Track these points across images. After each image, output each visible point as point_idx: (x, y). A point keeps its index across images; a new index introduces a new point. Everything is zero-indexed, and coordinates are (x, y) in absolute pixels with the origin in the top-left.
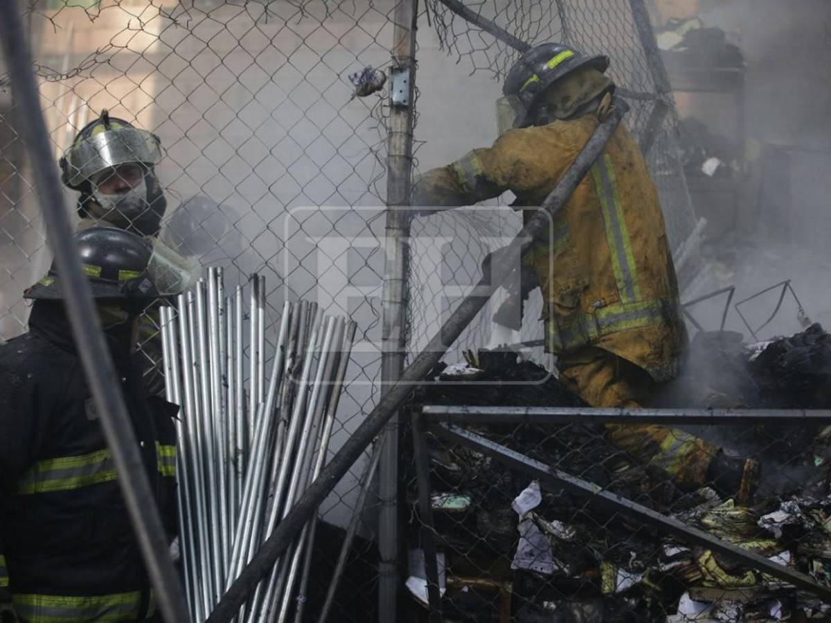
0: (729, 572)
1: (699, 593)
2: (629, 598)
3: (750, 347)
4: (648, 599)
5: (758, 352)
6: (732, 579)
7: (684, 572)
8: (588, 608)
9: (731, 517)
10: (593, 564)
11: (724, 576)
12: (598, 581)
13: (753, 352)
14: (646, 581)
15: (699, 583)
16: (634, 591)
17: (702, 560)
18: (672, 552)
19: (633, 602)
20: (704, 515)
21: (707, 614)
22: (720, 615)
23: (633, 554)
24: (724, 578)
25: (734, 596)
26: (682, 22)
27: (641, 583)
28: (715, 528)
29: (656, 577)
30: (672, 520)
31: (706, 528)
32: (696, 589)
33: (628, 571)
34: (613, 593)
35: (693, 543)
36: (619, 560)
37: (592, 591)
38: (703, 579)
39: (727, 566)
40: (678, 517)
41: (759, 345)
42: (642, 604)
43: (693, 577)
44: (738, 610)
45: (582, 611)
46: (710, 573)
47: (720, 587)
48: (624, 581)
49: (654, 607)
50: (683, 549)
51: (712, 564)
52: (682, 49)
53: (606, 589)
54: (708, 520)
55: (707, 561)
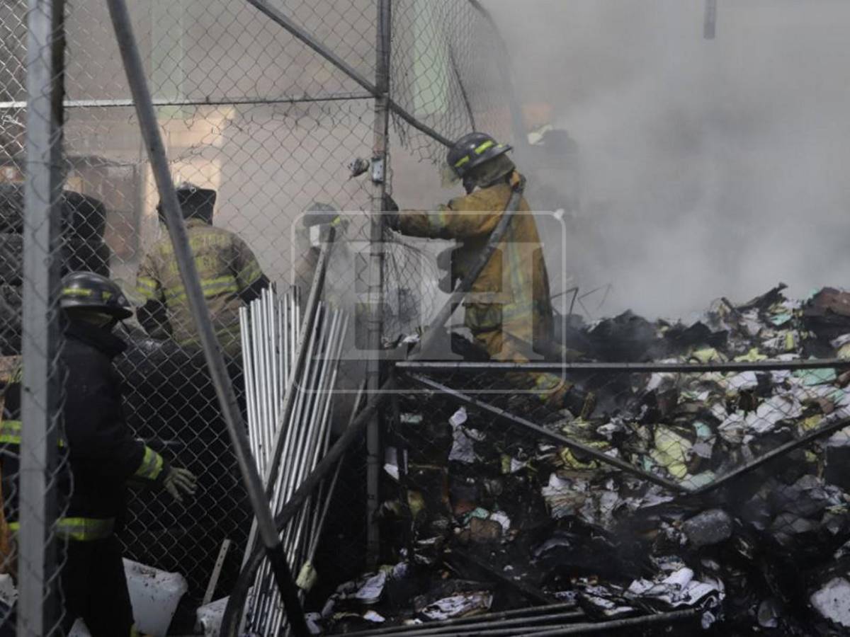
0: (581, 461)
1: (561, 474)
2: (519, 476)
3: (588, 323)
4: (530, 477)
5: (593, 328)
6: (582, 466)
7: (553, 461)
8: (494, 482)
9: (580, 427)
10: (498, 456)
11: (577, 463)
12: (500, 465)
13: (590, 327)
14: (529, 466)
15: (561, 467)
16: (522, 472)
17: (563, 453)
18: (544, 448)
19: (521, 479)
20: (564, 426)
21: (567, 487)
22: (575, 487)
23: (521, 450)
24: (576, 465)
25: (583, 475)
26: (541, 126)
27: (526, 468)
28: (570, 434)
29: (535, 463)
30: (544, 429)
31: (565, 434)
32: (560, 471)
33: (518, 459)
34: (508, 473)
35: (557, 443)
36: (513, 454)
37: (495, 472)
38: (564, 465)
39: (579, 457)
40: (549, 427)
41: (593, 322)
42: (527, 480)
43: (559, 463)
44: (586, 484)
45: (490, 484)
46: (569, 462)
47: (575, 470)
48: (515, 466)
49: (534, 482)
50: (552, 447)
51: (570, 457)
52: (541, 144)
53: (505, 471)
54: (566, 429)
55: (566, 454)
